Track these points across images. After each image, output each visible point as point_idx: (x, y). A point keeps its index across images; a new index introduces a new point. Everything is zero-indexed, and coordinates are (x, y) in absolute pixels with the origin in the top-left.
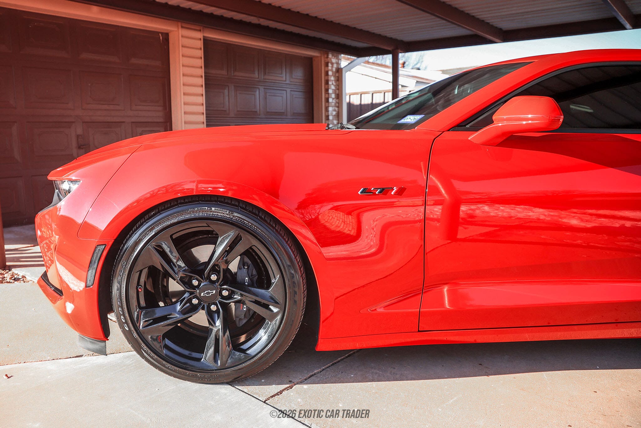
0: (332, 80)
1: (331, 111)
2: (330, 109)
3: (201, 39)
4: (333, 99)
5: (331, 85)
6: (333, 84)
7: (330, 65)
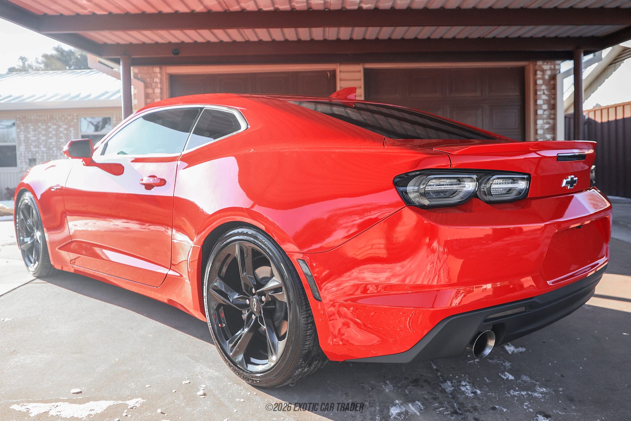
0: (544, 90)
1: (541, 124)
2: (540, 122)
3: (360, 71)
4: (545, 110)
5: (541, 95)
6: (544, 93)
7: (539, 73)
